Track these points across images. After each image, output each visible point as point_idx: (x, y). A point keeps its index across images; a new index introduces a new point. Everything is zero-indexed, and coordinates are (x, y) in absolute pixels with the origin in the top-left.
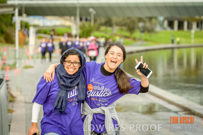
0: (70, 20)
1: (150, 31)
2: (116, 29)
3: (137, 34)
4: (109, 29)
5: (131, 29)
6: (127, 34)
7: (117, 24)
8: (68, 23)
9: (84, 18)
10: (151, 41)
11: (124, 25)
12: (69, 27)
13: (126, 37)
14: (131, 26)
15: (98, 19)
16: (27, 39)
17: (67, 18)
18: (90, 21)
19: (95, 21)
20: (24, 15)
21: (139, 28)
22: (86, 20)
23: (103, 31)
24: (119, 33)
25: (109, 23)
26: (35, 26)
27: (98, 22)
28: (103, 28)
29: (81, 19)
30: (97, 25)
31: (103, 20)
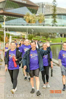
0: (25, 33)
1: (54, 38)
2: (41, 37)
3: (49, 39)
4: (39, 37)
5: (47, 37)
6: (45, 39)
7: (42, 35)
8: (24, 34)
9: (30, 33)
10: (54, 41)
11: (44, 35)
12: (24, 36)
13: (45, 40)
14: (47, 36)
15: (35, 33)
16: (9, 40)
17: (24, 32)
18: (32, 34)
19: (34, 34)
20: (8, 31)
21: (49, 37)
22: (31, 33)
23: (37, 37)
24: (42, 38)
25: (39, 35)
26: (12, 35)
27: (35, 34)
28: (37, 36)
29: (29, 33)
30: (34, 35)
31: (37, 34)
